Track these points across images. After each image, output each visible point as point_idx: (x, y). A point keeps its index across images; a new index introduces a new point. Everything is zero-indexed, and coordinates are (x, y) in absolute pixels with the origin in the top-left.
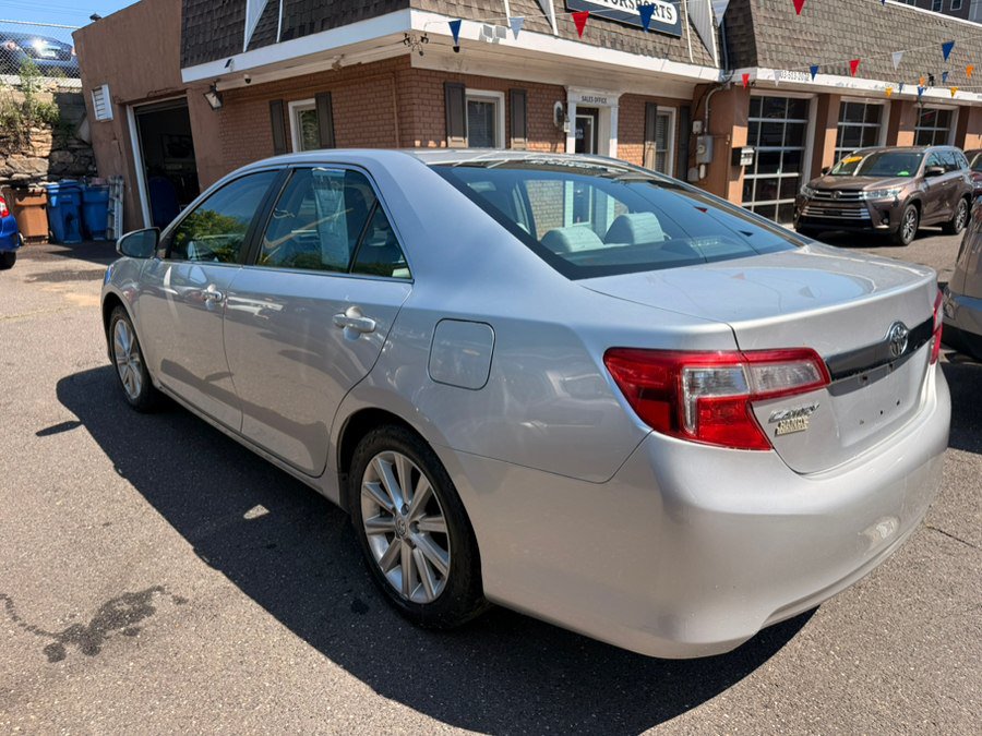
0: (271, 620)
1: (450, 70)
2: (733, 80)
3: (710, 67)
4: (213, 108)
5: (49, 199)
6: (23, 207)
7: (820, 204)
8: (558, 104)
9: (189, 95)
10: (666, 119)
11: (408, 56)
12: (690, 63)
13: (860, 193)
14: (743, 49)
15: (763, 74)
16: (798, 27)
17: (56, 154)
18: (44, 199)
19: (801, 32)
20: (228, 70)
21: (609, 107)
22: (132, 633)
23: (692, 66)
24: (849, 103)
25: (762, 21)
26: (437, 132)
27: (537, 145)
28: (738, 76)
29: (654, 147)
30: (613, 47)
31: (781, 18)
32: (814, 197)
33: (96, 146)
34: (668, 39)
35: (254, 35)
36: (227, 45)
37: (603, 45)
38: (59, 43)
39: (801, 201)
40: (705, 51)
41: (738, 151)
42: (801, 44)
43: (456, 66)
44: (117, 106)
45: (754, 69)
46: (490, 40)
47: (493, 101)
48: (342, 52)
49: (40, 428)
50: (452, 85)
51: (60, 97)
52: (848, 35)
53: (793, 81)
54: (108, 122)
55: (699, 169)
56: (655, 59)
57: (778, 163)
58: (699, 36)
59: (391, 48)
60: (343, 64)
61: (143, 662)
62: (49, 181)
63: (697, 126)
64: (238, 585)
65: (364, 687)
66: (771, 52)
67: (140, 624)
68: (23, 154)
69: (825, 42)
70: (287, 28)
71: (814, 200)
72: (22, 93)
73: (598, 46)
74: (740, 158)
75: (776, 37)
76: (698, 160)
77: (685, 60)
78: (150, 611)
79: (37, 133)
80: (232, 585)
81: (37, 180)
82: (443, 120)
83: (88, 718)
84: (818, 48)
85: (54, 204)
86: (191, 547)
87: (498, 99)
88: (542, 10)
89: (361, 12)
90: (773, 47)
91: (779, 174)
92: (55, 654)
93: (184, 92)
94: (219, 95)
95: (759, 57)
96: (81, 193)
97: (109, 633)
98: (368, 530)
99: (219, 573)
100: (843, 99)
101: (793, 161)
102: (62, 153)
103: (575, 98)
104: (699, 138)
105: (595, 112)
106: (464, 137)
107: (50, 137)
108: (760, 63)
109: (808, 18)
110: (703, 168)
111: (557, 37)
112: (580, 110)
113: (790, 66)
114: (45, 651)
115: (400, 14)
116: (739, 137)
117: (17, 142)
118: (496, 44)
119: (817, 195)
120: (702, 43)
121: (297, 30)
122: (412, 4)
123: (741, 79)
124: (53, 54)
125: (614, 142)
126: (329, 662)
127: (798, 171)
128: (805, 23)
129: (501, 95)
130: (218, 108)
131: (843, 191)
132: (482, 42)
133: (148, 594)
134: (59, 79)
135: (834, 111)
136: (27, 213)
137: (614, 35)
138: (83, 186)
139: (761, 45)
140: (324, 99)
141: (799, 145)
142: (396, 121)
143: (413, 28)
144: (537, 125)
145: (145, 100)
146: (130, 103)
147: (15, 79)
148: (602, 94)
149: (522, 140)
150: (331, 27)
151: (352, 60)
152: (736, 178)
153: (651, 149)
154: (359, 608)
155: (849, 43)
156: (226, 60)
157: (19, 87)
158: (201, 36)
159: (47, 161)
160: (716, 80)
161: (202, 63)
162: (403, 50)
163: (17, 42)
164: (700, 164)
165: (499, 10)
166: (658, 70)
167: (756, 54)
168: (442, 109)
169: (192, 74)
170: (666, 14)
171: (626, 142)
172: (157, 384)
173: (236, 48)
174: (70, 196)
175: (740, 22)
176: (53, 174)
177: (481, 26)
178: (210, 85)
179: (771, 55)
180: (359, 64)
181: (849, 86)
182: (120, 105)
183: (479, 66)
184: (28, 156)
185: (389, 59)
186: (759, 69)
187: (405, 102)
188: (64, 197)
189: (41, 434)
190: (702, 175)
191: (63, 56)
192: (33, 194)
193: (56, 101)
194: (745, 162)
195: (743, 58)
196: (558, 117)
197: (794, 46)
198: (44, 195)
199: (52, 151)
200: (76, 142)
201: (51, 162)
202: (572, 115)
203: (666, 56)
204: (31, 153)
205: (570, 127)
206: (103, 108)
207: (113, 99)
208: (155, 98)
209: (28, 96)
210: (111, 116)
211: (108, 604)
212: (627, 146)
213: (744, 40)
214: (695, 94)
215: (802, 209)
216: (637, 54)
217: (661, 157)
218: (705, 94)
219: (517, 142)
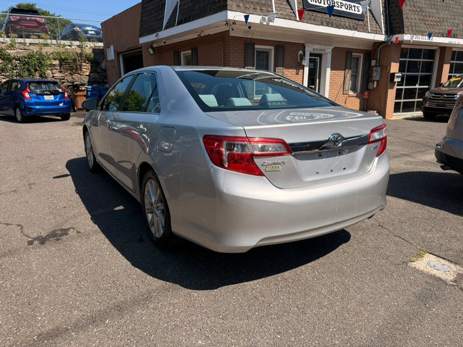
0: (107, 241)
1: (248, 37)
2: (392, 40)
3: (380, 34)
4: (151, 55)
5: (87, 93)
6: (77, 96)
7: (436, 101)
8: (301, 52)
9: (143, 49)
10: (358, 59)
11: (229, 31)
12: (369, 32)
13: (456, 96)
14: (397, 25)
15: (407, 37)
16: (428, 14)
17: (92, 74)
18: (85, 93)
19: (429, 17)
20: (156, 38)
21: (327, 53)
22: (58, 240)
23: (369, 34)
24: (458, 52)
25: (408, 12)
26: (240, 64)
27: (289, 70)
28: (394, 38)
29: (350, 72)
30: (327, 25)
31: (418, 10)
32: (432, 98)
33: (108, 71)
34: (357, 21)
35: (167, 23)
36: (157, 27)
37: (322, 24)
38: (96, 28)
39: (425, 100)
40: (378, 27)
41: (393, 75)
42: (429, 22)
43: (251, 35)
44: (116, 54)
45: (402, 35)
46: (265, 23)
47: (268, 51)
48: (202, 29)
49: (55, 176)
50: (249, 44)
51: (95, 51)
52: (456, 17)
53: (424, 40)
54: (112, 61)
55: (374, 83)
56: (350, 31)
57: (417, 81)
58: (375, 20)
59: (222, 27)
60: (202, 35)
61: (57, 248)
62: (88, 85)
63: (373, 63)
64: (101, 230)
65: (129, 263)
66: (412, 26)
67: (62, 238)
68: (79, 74)
69: (443, 21)
70: (180, 19)
71: (432, 99)
72: (80, 49)
73: (319, 25)
74: (394, 78)
75: (415, 19)
76: (374, 79)
77: (366, 31)
78: (68, 234)
79: (84, 66)
80: (99, 230)
81: (83, 85)
82: (243, 59)
83: (33, 261)
84: (439, 24)
85: (89, 95)
86: (90, 217)
87: (271, 49)
88: (292, 9)
89: (208, 12)
90: (413, 24)
91: (417, 86)
92: (30, 243)
93: (141, 48)
94: (153, 49)
95: (405, 29)
96: (100, 91)
97: (50, 239)
98: (147, 211)
99: (96, 225)
100: (454, 49)
101: (426, 80)
102: (94, 74)
103: (309, 49)
104: (374, 68)
105: (320, 56)
106: (253, 66)
107: (90, 67)
108: (405, 32)
109: (434, 10)
110: (375, 83)
111: (298, 21)
112: (311, 55)
113: (422, 33)
114: (27, 242)
115: (223, 13)
116: (394, 68)
117: (77, 69)
118: (268, 25)
119: (433, 97)
120: (377, 22)
121: (183, 21)
122: (228, 8)
123: (395, 40)
124: (94, 33)
125: (329, 70)
126: (121, 255)
127: (428, 85)
128: (432, 12)
129: (272, 48)
130: (153, 54)
131: (447, 94)
132: (261, 24)
133: (69, 229)
134: (95, 43)
135: (448, 56)
136: (79, 98)
137: (328, 20)
138: (101, 88)
139: (406, 23)
140: (195, 50)
141: (430, 72)
142: (222, 60)
143: (228, 18)
144: (289, 61)
145: (126, 51)
146: (121, 53)
147: (77, 43)
148: (323, 47)
149: (282, 68)
150: (196, 19)
151: (206, 33)
152: (392, 88)
153: (349, 74)
154: (141, 240)
155: (457, 21)
156: (156, 34)
157: (79, 46)
158: (147, 24)
159: (88, 77)
160: (383, 40)
161: (147, 35)
162: (226, 28)
163: (79, 27)
164: (374, 81)
165: (270, 10)
166: (351, 36)
167: (403, 28)
168: (243, 54)
169: (143, 40)
170: (356, 9)
171: (335, 70)
172: (97, 161)
173: (160, 29)
174: (95, 92)
175: (397, 13)
176: (90, 83)
177: (261, 17)
178: (150, 45)
179: (412, 28)
180: (209, 35)
181: (456, 43)
182: (117, 54)
183: (262, 35)
184: (81, 75)
185: (221, 33)
186: (405, 35)
187: (227, 51)
188: (93, 92)
189: (54, 178)
190: (375, 86)
191: (97, 33)
192: (81, 91)
193: (93, 52)
194: (396, 80)
195: (397, 30)
196: (300, 58)
197: (425, 24)
198: (85, 91)
199: (90, 73)
200: (100, 69)
201: (89, 77)
202: (307, 57)
203: (356, 29)
204: (82, 74)
205: (306, 62)
206: (111, 55)
207: (115, 51)
208: (131, 50)
209: (82, 50)
210: (114, 58)
211: (54, 231)
212: (336, 71)
213: (398, 21)
214: (373, 47)
215: (426, 103)
216: (340, 28)
217: (354, 77)
218: (378, 47)
219: (279, 69)
